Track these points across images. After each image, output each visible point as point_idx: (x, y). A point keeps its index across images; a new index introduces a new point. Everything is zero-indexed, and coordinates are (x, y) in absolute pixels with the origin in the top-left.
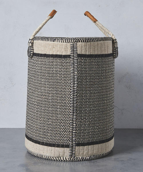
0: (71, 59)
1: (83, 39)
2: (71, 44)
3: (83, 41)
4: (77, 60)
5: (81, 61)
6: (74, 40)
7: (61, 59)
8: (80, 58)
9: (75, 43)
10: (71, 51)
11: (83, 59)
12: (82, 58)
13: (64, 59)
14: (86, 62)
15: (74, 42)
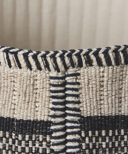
0: (52, 138)
1: (106, 53)
2: (54, 74)
3: (104, 63)
4: (76, 144)
5: (94, 146)
6: (67, 60)
7: (11, 136)
8: (93, 133)
9: (71, 71)
10: (51, 106)
11: (107, 134)
12: (100, 134)
13: (24, 139)
14: (119, 145)
15: (66, 68)
